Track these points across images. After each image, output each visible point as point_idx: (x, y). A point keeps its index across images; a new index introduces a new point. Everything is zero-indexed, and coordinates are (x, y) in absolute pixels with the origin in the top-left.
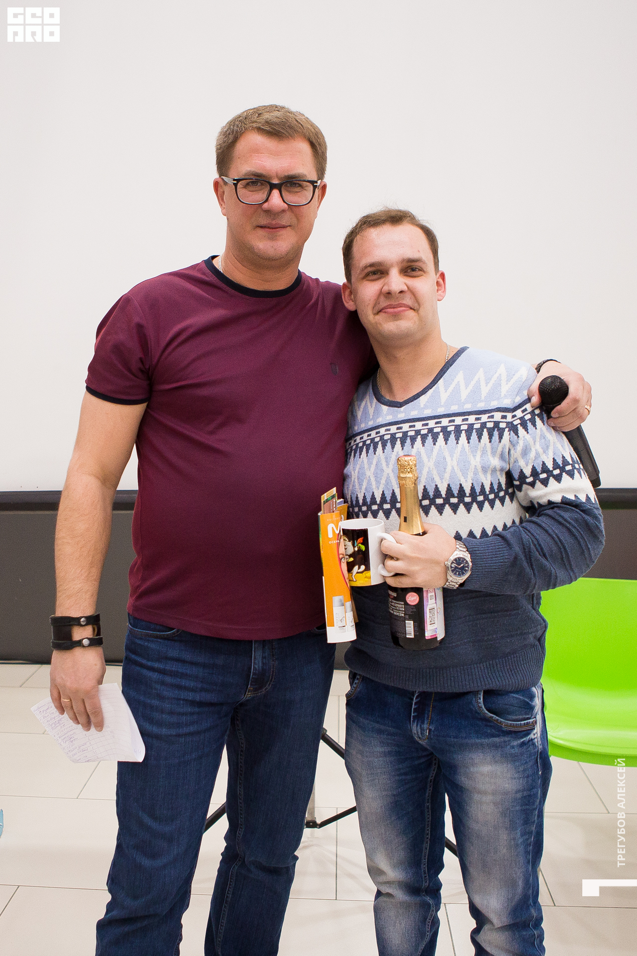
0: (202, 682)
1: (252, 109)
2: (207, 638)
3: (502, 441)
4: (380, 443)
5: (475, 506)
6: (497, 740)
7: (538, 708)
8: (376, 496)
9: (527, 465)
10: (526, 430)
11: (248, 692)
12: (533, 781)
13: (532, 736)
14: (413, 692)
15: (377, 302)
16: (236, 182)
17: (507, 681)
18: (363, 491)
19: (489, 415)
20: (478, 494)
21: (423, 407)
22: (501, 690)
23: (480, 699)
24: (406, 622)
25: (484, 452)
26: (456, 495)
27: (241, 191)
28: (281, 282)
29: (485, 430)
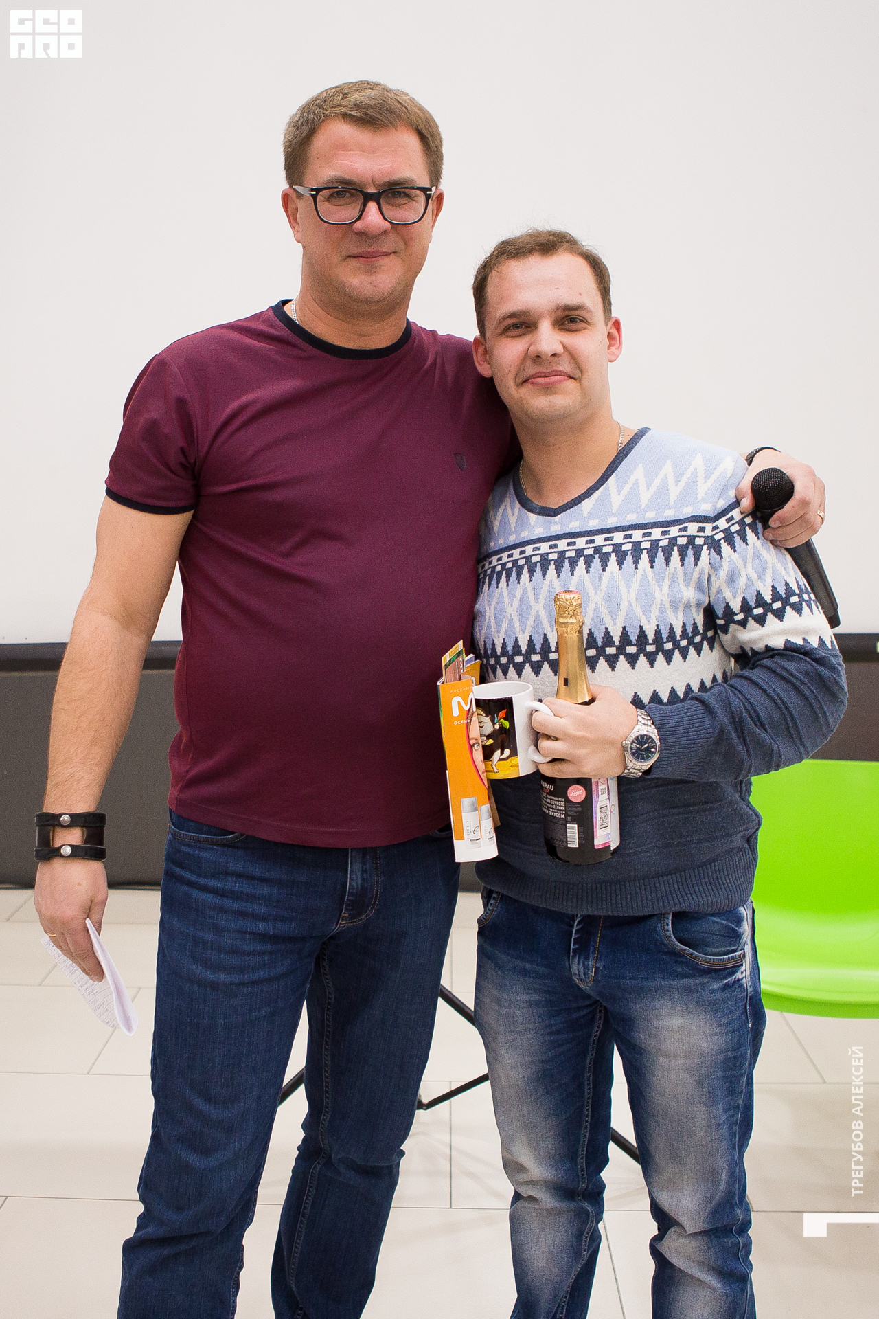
0: (276, 907)
1: (333, 88)
2: (283, 844)
3: (699, 563)
4: (526, 567)
5: (660, 657)
6: (690, 981)
7: (746, 937)
8: (520, 644)
9: (735, 597)
10: (733, 547)
11: (342, 921)
12: (741, 1036)
13: (738, 975)
14: (573, 916)
15: (521, 368)
16: (314, 193)
17: (705, 900)
18: (502, 635)
19: (681, 526)
20: (665, 640)
21: (586, 516)
22: (696, 913)
23: (668, 925)
24: (568, 825)
25: (673, 581)
26: (634, 642)
27: (323, 206)
28: (381, 336)
29: (675, 548)
